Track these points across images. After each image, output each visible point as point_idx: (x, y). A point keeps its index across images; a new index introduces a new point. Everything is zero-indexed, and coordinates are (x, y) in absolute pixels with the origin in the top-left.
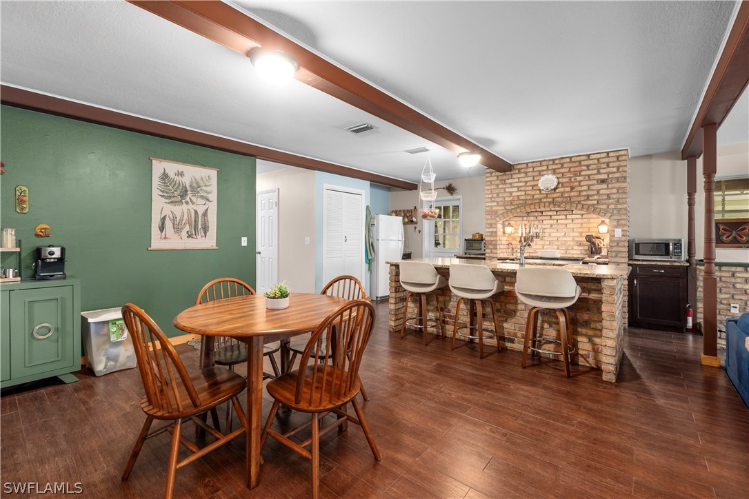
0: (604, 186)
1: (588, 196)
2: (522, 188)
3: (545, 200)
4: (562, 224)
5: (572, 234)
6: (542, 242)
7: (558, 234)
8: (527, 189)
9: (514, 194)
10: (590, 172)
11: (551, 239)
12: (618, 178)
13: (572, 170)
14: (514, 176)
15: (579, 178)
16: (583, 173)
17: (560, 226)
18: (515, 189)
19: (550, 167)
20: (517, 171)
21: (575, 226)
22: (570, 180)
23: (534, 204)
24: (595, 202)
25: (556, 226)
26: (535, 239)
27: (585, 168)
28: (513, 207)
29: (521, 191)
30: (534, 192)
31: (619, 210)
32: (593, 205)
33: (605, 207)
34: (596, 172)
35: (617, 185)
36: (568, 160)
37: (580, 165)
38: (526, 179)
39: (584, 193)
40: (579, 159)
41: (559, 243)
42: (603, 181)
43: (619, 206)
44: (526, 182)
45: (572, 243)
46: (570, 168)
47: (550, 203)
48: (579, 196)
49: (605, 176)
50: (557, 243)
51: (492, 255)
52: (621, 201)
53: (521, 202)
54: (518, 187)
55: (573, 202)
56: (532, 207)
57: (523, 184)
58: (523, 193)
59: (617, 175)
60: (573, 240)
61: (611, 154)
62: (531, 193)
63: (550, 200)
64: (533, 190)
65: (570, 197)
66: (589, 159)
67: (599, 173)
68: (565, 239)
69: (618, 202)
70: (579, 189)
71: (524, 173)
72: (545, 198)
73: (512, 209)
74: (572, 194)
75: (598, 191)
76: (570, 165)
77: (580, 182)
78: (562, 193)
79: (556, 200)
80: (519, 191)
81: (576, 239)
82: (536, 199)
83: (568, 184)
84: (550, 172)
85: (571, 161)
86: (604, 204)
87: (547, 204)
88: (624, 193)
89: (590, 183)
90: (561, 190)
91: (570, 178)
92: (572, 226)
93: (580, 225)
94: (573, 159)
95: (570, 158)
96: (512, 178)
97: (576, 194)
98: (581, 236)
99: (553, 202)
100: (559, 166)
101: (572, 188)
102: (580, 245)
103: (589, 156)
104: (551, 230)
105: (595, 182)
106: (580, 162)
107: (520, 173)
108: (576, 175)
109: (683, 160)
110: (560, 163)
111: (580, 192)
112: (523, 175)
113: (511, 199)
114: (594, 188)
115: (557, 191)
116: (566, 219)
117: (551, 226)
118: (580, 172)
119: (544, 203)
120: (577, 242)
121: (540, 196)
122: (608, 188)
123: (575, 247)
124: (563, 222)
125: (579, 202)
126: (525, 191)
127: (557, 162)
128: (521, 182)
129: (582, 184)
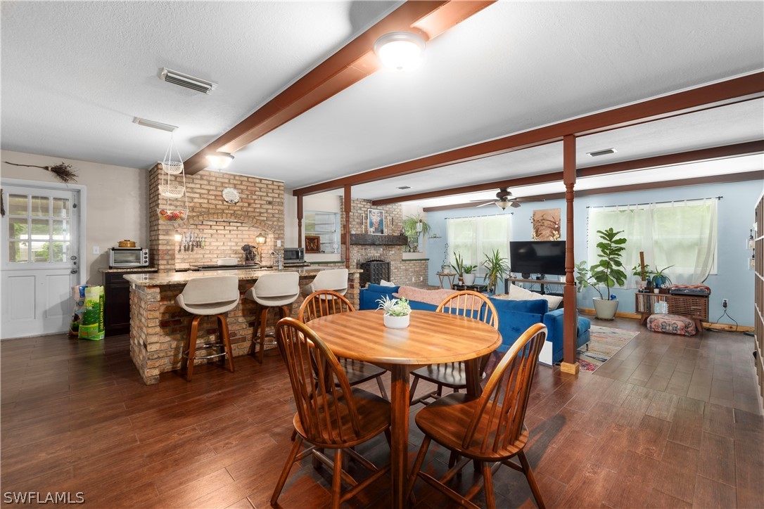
0: (270, 207)
1: (261, 213)
2: (205, 196)
3: (227, 212)
4: (221, 234)
5: (229, 244)
6: (202, 252)
7: (218, 244)
8: (210, 197)
9: (196, 200)
10: (261, 194)
11: (212, 248)
12: (279, 202)
13: (249, 188)
14: (196, 181)
15: (254, 197)
16: (257, 193)
17: (220, 236)
18: (197, 196)
19: (232, 181)
20: (199, 177)
21: (232, 236)
22: (248, 196)
23: (218, 213)
24: (265, 219)
25: (216, 236)
26: (195, 248)
27: (258, 189)
28: (194, 214)
29: (204, 198)
30: (217, 202)
31: (280, 226)
32: (264, 221)
33: (271, 223)
34: (265, 194)
35: (278, 207)
36: (246, 179)
37: (255, 186)
38: (208, 187)
39: (258, 210)
40: (254, 180)
41: (219, 252)
42: (270, 203)
43: (279, 224)
44: (209, 190)
45: (230, 252)
46: (247, 186)
47: (231, 214)
48: (254, 212)
49: (270, 199)
50: (217, 252)
51: (169, 267)
52: (280, 220)
53: (203, 210)
54: (200, 194)
55: (250, 216)
56: (215, 216)
57: (206, 192)
58: (206, 201)
59: (278, 200)
60: (231, 249)
61: (275, 183)
62: (214, 202)
63: (232, 212)
64: (215, 199)
65: (248, 212)
66: (261, 183)
67: (267, 196)
68: (224, 248)
69: (278, 221)
70: (254, 206)
71: (207, 180)
72: (227, 209)
73: (195, 216)
74: (249, 209)
75: (267, 209)
76: (248, 184)
77: (255, 200)
78: (242, 207)
79: (237, 212)
80: (201, 198)
81: (233, 248)
82: (218, 209)
83: (246, 200)
84: (231, 186)
85: (248, 181)
86: (271, 221)
87: (229, 215)
88: (282, 214)
89: (262, 202)
90: (241, 204)
91: (248, 195)
92: (229, 236)
93: (235, 236)
94: (250, 179)
95: (248, 177)
96: (193, 183)
97: (252, 210)
98: (237, 245)
99: (234, 214)
100: (239, 183)
101: (249, 204)
102: (236, 253)
103: (261, 180)
104: (211, 240)
105: (265, 202)
106: (255, 183)
107: (202, 179)
108: (252, 194)
109: (294, 195)
110: (239, 180)
111: (255, 208)
112: (205, 182)
113: (192, 204)
114: (264, 206)
115: (238, 204)
116: (225, 229)
117: (212, 235)
118: (255, 192)
119: (227, 214)
120: (234, 250)
121: (223, 207)
122: (273, 209)
123: (232, 256)
124: (222, 232)
125: (254, 217)
126: (208, 199)
127: (237, 178)
128: (203, 189)
129: (256, 202)
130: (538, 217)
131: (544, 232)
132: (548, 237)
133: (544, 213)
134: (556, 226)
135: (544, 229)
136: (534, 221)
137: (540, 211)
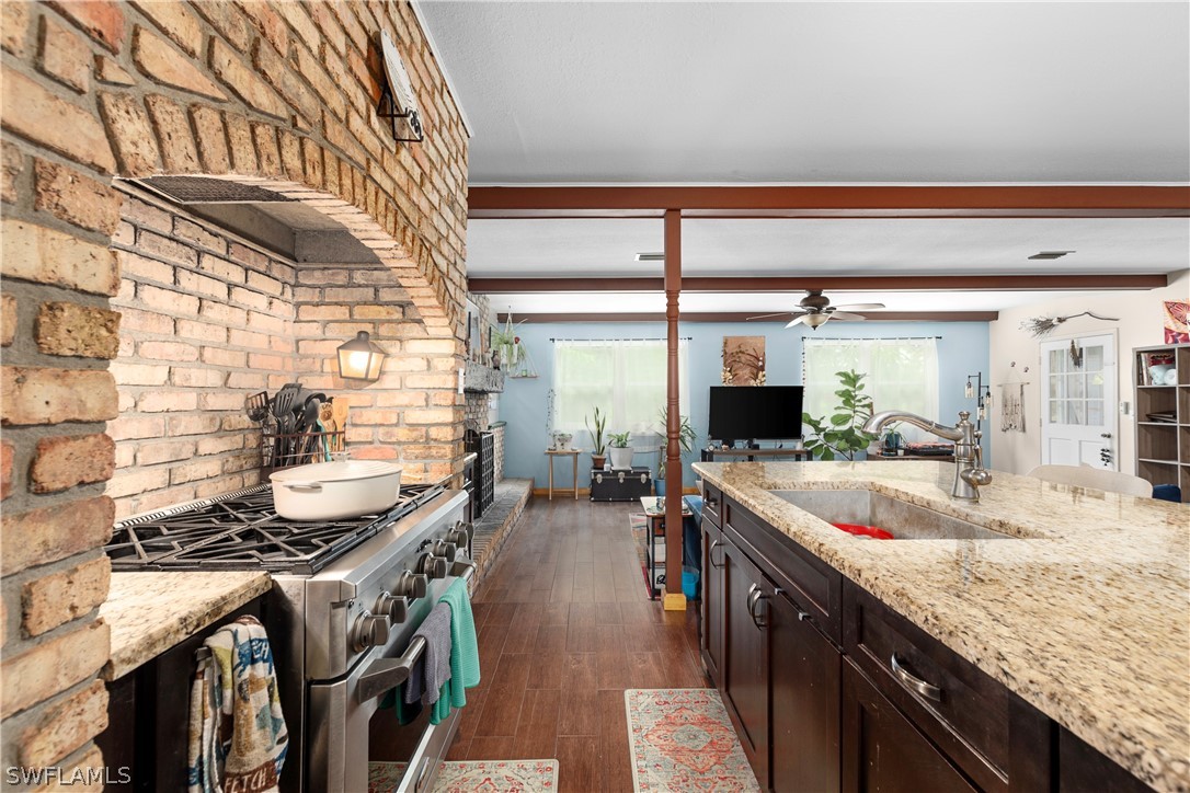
45: (196, 425)
92: (196, 330)
93: (221, 334)
130: (732, 349)
131: (740, 373)
132: (747, 380)
133: (741, 342)
134: (760, 363)
135: (740, 367)
136: (726, 353)
137: (734, 337)
